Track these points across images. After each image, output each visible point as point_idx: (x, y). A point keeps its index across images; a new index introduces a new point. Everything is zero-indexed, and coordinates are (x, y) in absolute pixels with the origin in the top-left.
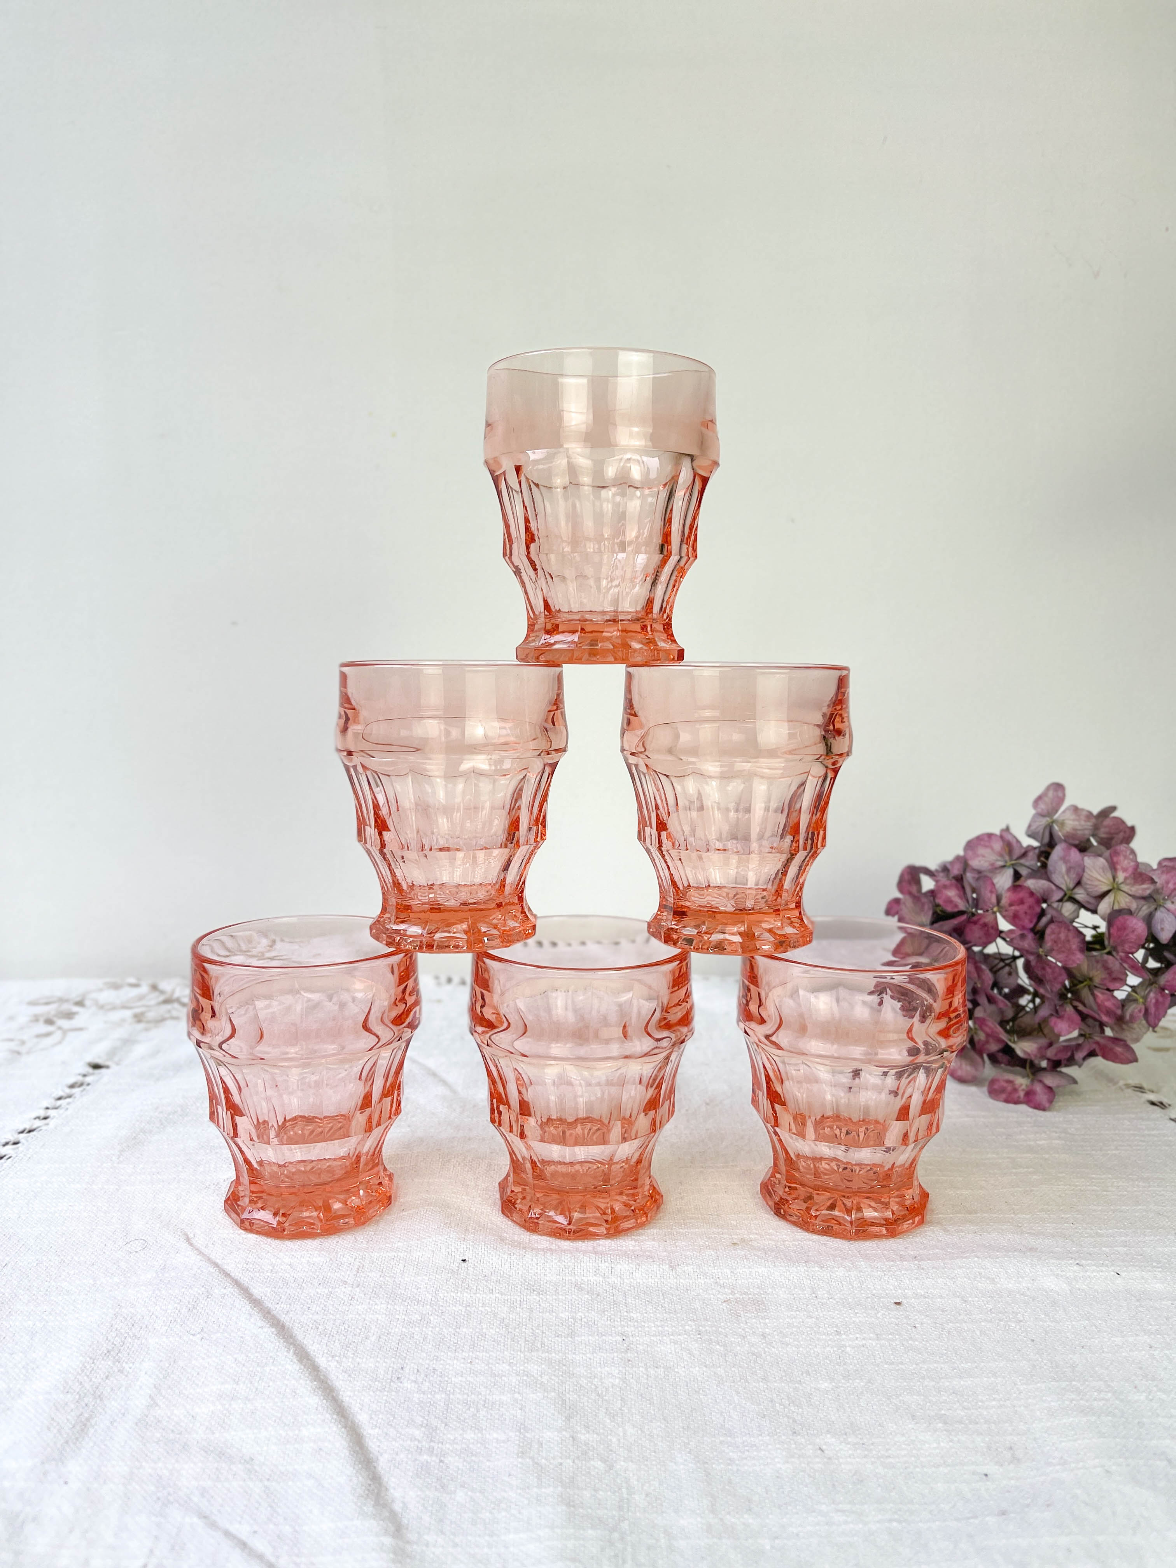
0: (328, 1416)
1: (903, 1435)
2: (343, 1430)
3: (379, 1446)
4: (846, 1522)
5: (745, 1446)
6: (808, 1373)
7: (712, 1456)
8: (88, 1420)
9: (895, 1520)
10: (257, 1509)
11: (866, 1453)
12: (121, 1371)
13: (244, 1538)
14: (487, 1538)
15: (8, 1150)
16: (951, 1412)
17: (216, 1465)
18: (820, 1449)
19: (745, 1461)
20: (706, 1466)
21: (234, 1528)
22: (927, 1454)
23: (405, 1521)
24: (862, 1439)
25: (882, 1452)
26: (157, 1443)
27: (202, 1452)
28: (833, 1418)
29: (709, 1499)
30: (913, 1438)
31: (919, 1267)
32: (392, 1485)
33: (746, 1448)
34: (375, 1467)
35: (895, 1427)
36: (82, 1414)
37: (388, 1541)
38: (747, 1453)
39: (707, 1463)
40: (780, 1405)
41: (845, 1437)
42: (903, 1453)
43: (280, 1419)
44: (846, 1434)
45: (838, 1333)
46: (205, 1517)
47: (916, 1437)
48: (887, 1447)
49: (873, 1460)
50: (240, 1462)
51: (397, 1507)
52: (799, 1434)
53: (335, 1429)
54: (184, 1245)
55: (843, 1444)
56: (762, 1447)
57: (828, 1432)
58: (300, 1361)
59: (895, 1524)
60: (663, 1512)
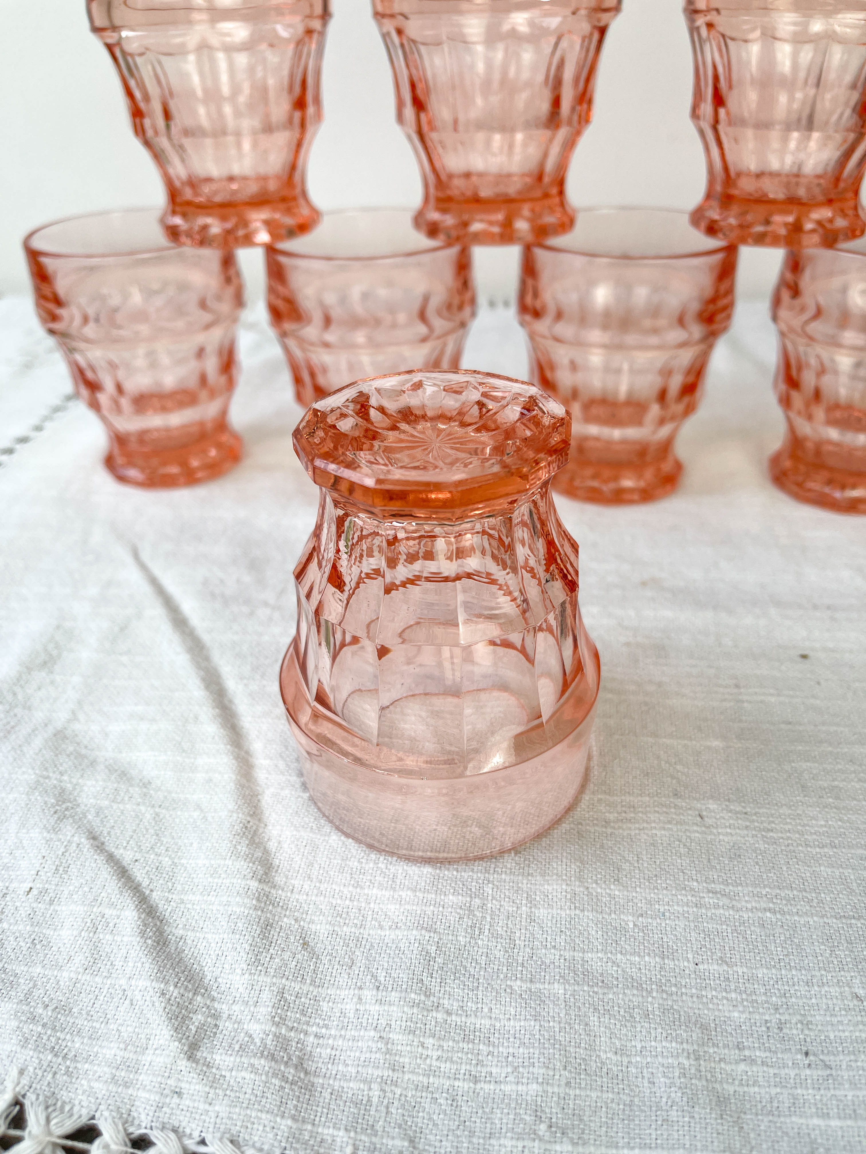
0: (222, 746)
1: (790, 807)
2: (234, 761)
3: (267, 778)
4: (717, 906)
5: (622, 806)
6: (700, 729)
7: (587, 816)
8: (13, 727)
9: (770, 910)
10: (144, 836)
11: (748, 824)
12: (52, 682)
13: (125, 863)
14: (351, 888)
15: (4, 458)
16: (845, 783)
17: (115, 785)
18: (700, 815)
19: (620, 824)
20: (580, 827)
21: (118, 853)
22: (813, 831)
23: (276, 862)
24: (744, 807)
25: (765, 825)
26: (68, 756)
27: (106, 770)
28: (719, 781)
29: (578, 864)
30: (800, 812)
31: (833, 619)
32: (272, 821)
33: (624, 809)
34: (259, 801)
35: (782, 797)
36: (8, 723)
37: (254, 884)
38: (624, 815)
39: (581, 824)
40: (666, 762)
41: (727, 803)
42: (787, 827)
43: (180, 744)
44: (729, 800)
45: (737, 686)
46: (94, 838)
47: (804, 811)
48: (771, 819)
49: (754, 832)
50: (138, 785)
51: (272, 846)
52: (680, 797)
53: (225, 760)
54: (129, 560)
55: (725, 811)
56: (640, 809)
57: (712, 797)
58: (207, 687)
59: (768, 914)
60: (529, 875)
